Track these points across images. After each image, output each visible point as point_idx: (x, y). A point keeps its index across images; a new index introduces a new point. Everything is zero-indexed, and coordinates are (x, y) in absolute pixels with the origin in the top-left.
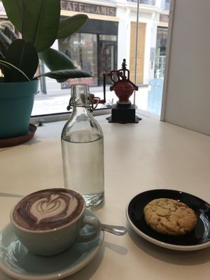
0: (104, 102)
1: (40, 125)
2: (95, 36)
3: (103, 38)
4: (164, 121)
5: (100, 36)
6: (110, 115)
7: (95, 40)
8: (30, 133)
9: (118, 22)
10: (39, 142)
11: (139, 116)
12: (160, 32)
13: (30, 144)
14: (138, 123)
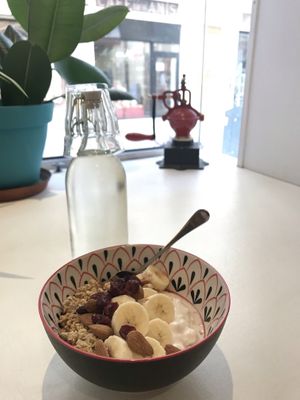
0: (153, 137)
1: (58, 170)
2: (148, 45)
3: (159, 47)
4: (243, 167)
5: (155, 45)
6: (161, 158)
7: (148, 51)
8: (41, 181)
9: (180, 26)
10: (53, 195)
11: (205, 160)
12: (242, 39)
13: (40, 198)
14: (202, 169)
